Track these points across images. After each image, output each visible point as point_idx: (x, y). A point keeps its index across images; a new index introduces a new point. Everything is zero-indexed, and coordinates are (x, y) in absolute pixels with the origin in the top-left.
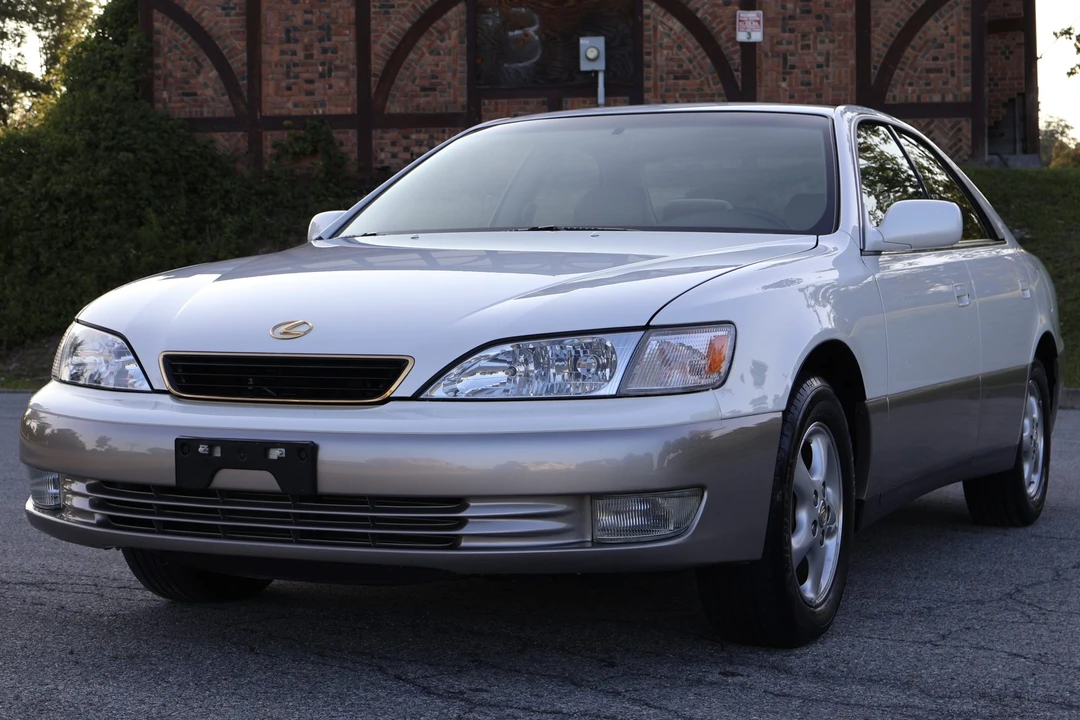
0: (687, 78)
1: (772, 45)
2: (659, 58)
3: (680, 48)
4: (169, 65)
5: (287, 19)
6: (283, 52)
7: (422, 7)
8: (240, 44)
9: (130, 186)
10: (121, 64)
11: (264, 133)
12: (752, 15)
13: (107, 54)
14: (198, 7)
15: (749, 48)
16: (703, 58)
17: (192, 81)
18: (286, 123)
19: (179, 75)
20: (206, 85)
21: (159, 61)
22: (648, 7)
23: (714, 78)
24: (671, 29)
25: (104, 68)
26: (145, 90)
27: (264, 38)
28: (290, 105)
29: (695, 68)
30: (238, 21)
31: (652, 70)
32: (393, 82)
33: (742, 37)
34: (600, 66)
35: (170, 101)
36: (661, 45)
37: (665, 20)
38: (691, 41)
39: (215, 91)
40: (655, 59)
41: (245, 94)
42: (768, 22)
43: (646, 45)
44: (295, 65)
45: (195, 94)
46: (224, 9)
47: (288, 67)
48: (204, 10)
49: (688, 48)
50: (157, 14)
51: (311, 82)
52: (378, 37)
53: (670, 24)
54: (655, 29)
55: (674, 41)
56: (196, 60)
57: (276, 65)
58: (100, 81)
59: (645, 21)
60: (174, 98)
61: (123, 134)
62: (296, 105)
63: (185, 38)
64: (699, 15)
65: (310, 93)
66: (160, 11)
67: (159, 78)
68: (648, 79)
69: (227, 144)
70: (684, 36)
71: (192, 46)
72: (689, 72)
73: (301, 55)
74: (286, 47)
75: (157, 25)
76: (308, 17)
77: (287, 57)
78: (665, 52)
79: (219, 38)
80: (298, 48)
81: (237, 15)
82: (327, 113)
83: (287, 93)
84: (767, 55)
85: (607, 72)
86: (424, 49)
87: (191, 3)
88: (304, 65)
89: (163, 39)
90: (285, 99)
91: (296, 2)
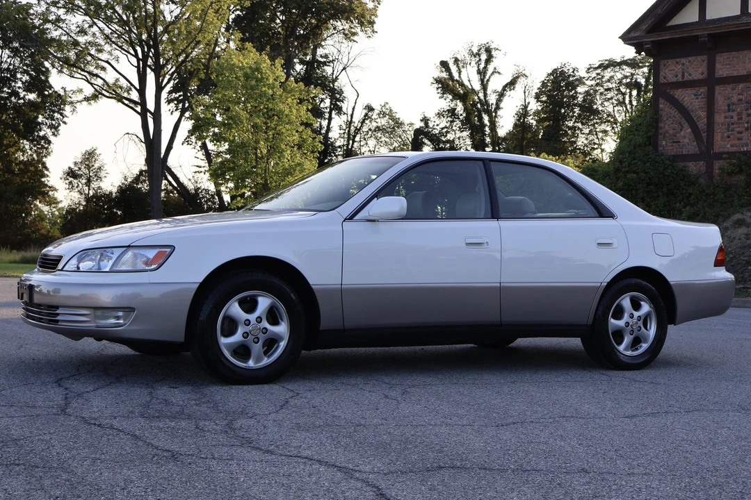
4: (666, 127)
5: (729, 99)
6: (726, 117)
8: (703, 114)
9: (634, 192)
11: (714, 162)
14: (682, 95)
17: (678, 135)
18: (724, 156)
19: (671, 132)
20: (685, 137)
21: (661, 125)
26: (652, 141)
27: (716, 110)
28: (729, 146)
30: (702, 102)
35: (666, 146)
39: (689, 139)
41: (705, 141)
44: (733, 124)
45: (679, 142)
46: (695, 95)
47: (728, 125)
48: (685, 97)
50: (661, 101)
51: (741, 133)
56: (680, 123)
57: (722, 125)
60: (668, 144)
61: (634, 164)
62: (732, 146)
63: (675, 112)
65: (740, 139)
66: (663, 98)
67: (661, 134)
69: (695, 168)
71: (678, 116)
73: (736, 118)
74: (727, 114)
75: (661, 106)
76: (740, 97)
77: (728, 120)
79: (692, 111)
80: (734, 114)
81: (702, 98)
82: (749, 150)
83: (727, 139)
87: (678, 94)
88: (737, 123)
89: (664, 114)
90: (726, 143)
91: (733, 89)
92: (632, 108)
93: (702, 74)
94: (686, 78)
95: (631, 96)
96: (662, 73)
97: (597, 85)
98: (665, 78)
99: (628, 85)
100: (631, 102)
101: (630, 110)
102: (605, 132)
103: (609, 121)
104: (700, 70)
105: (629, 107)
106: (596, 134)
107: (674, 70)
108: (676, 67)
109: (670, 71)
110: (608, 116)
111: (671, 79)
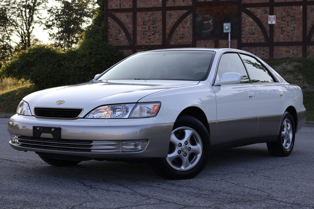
0: (254, 34)
1: (278, 25)
2: (246, 29)
3: (252, 26)
4: (112, 32)
5: (144, 19)
7: (180, 15)
8: (131, 26)
9: (100, 65)
10: (99, 31)
11: (137, 50)
12: (273, 16)
13: (96, 29)
14: (120, 16)
15: (272, 26)
16: (258, 29)
17: (118, 36)
18: (143, 47)
19: (115, 34)
20: (122, 37)
21: (109, 30)
22: (243, 14)
23: (261, 34)
24: (249, 21)
25: (95, 33)
26: (105, 38)
27: (137, 24)
28: (144, 42)
29: (256, 31)
30: (130, 20)
31: (244, 32)
32: (172, 36)
33: (270, 23)
34: (229, 31)
35: (112, 41)
36: (247, 25)
37: (248, 18)
38: (255, 24)
39: (124, 39)
40: (245, 29)
41: (132, 39)
42: (277, 18)
43: (242, 25)
44: (146, 31)
45: (119, 39)
46: (127, 16)
47: (144, 32)
48: (121, 17)
49: (254, 26)
50: (109, 18)
51: (150, 36)
52: (168, 24)
53: (249, 19)
54: (245, 20)
55: (250, 24)
56: (119, 30)
57: (141, 32)
58: (94, 36)
59: (242, 18)
60: (113, 40)
62: (146, 42)
63: (116, 24)
64: (257, 17)
65: (149, 39)
66: (110, 17)
67: (109, 35)
68: (243, 35)
69: (127, 53)
70: (253, 23)
71: (118, 27)
72: (255, 32)
73: (147, 29)
74: (143, 26)
75: (109, 21)
76: (150, 18)
77: (143, 29)
78: (248, 27)
79: (125, 24)
80: (146, 27)
81: (130, 18)
82: (154, 44)
83: (143, 39)
84: (277, 28)
85: (231, 33)
86: (181, 27)
87: (118, 15)
88: (148, 31)
89: (110, 25)
90: (143, 41)
91: (146, 14)
92: (26, 18)
93: (130, 5)
94: (122, 7)
95: (25, 12)
96: (109, 4)
97: (8, 5)
98: (111, 6)
99: (24, 6)
100: (25, 15)
101: (25, 19)
102: (12, 30)
103: (14, 25)
104: (129, 4)
105: (24, 17)
106: (7, 31)
107: (115, 3)
108: (117, 1)
109: (113, 3)
110: (13, 22)
111: (114, 7)
